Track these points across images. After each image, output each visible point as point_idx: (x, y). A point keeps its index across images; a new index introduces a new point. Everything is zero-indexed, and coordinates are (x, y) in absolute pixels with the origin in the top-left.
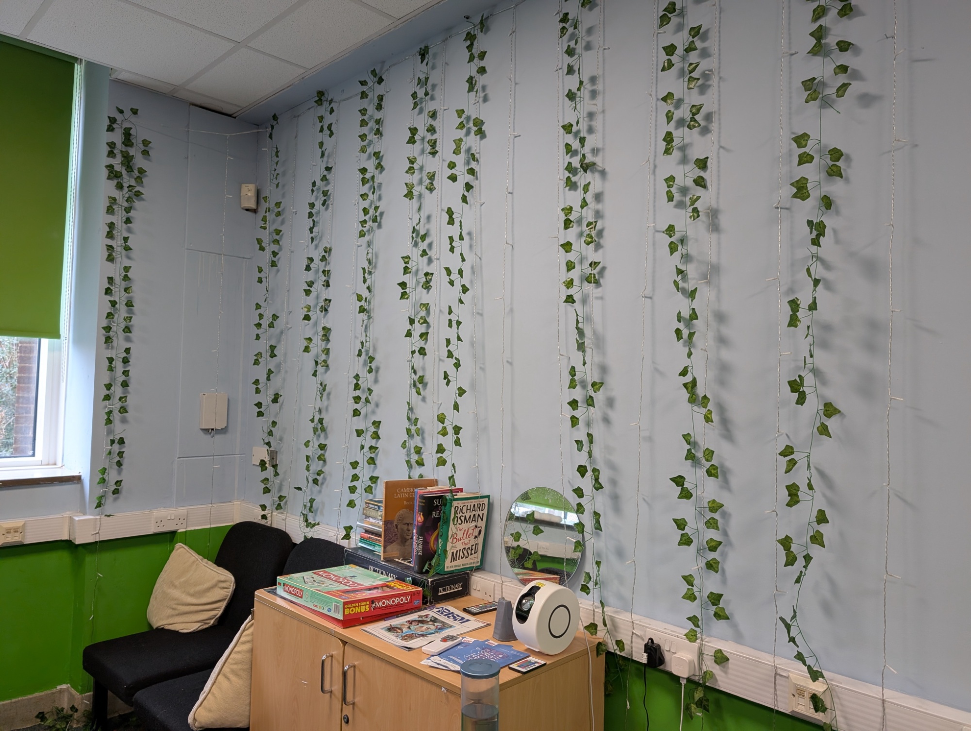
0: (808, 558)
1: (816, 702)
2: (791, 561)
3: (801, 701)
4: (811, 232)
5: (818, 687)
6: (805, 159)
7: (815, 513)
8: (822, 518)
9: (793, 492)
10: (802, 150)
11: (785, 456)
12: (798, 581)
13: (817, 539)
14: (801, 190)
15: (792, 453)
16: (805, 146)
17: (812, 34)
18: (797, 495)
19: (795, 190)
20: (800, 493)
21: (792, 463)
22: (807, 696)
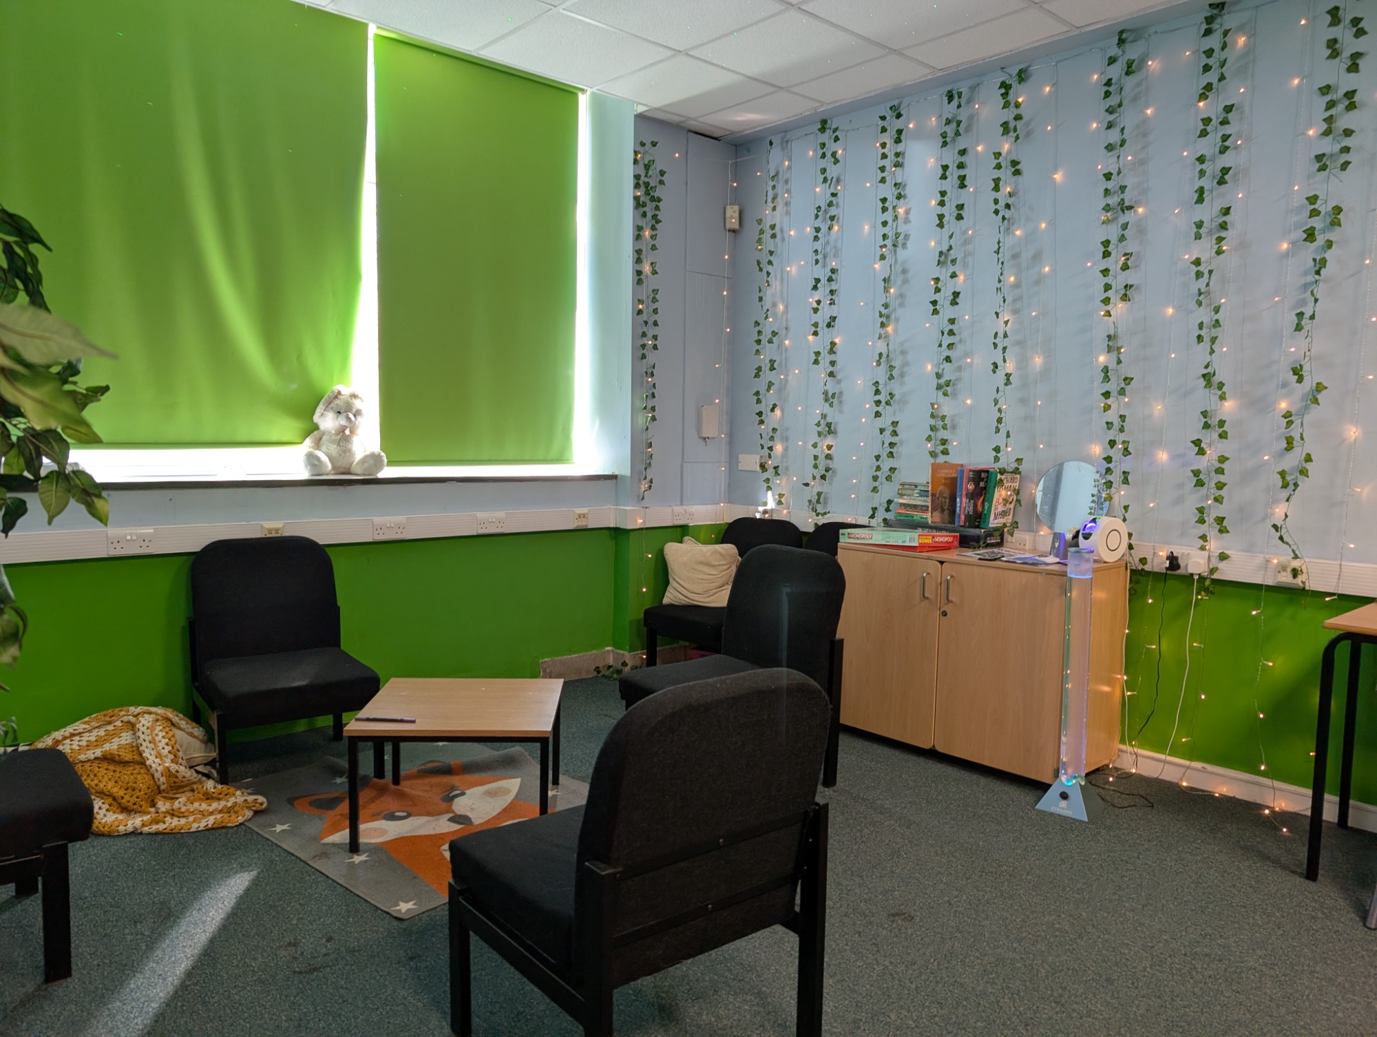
0: (1296, 485)
1: (1295, 573)
2: (1285, 486)
3: (1284, 574)
4: (1315, 266)
5: (1296, 564)
6: (1314, 213)
7: (1304, 455)
8: (1308, 459)
9: (1290, 441)
10: (1313, 207)
11: (1286, 418)
12: (1288, 500)
13: (1304, 472)
14: (1310, 235)
15: (1291, 416)
16: (1315, 204)
17: (1324, 120)
18: (1292, 443)
19: (1306, 236)
20: (1294, 442)
21: (1290, 423)
22: (1289, 570)
